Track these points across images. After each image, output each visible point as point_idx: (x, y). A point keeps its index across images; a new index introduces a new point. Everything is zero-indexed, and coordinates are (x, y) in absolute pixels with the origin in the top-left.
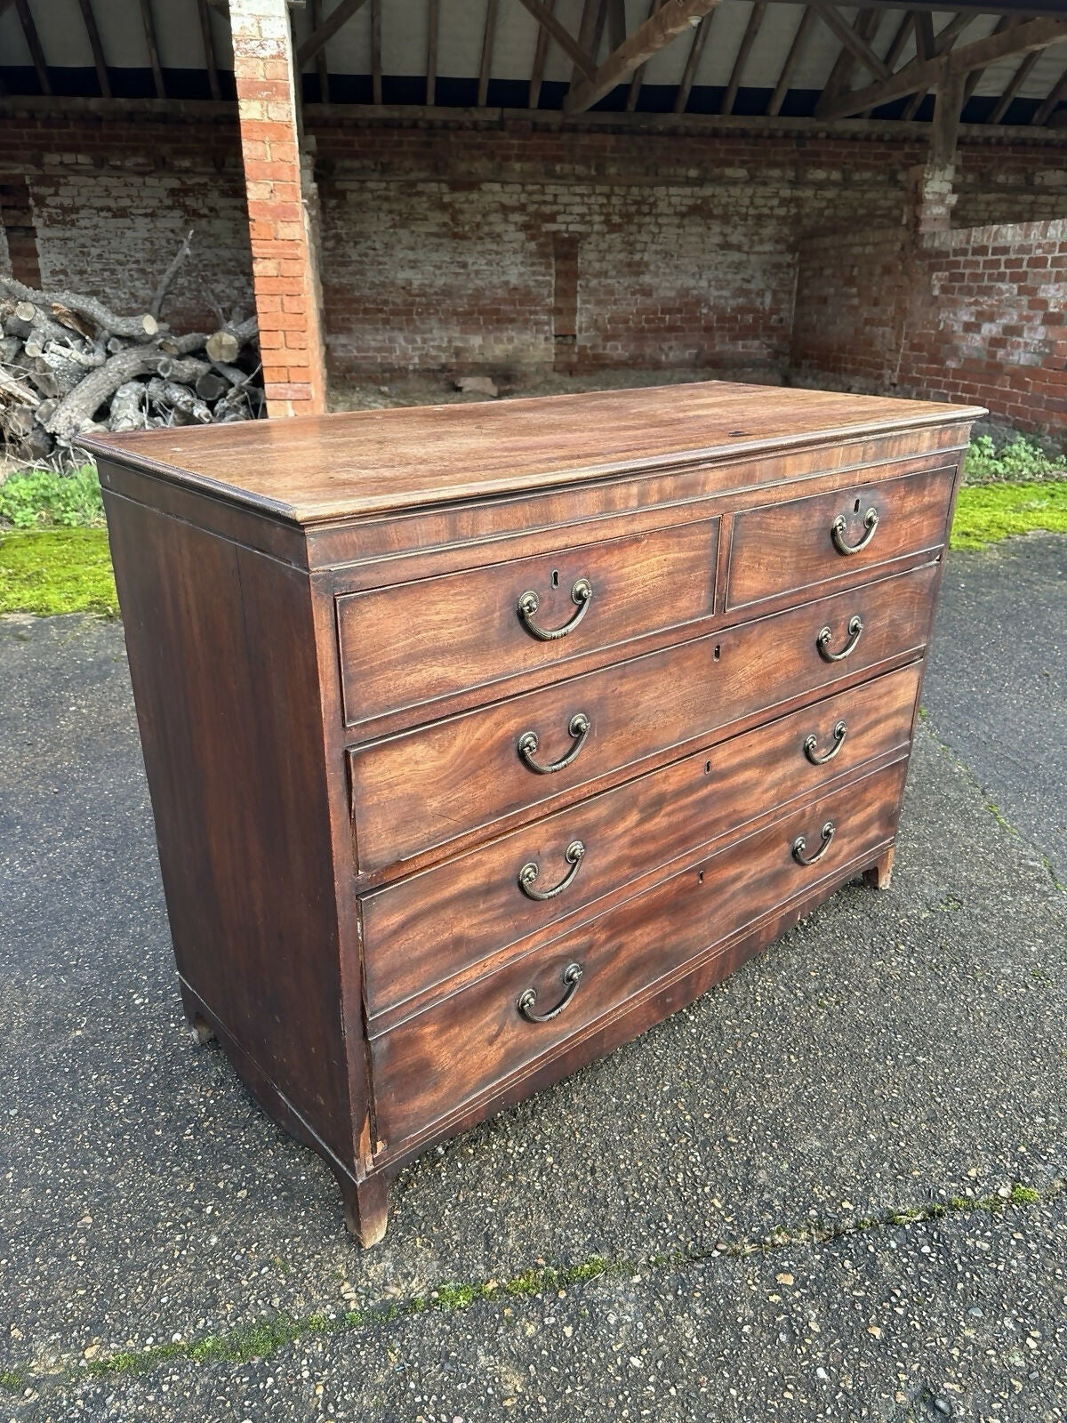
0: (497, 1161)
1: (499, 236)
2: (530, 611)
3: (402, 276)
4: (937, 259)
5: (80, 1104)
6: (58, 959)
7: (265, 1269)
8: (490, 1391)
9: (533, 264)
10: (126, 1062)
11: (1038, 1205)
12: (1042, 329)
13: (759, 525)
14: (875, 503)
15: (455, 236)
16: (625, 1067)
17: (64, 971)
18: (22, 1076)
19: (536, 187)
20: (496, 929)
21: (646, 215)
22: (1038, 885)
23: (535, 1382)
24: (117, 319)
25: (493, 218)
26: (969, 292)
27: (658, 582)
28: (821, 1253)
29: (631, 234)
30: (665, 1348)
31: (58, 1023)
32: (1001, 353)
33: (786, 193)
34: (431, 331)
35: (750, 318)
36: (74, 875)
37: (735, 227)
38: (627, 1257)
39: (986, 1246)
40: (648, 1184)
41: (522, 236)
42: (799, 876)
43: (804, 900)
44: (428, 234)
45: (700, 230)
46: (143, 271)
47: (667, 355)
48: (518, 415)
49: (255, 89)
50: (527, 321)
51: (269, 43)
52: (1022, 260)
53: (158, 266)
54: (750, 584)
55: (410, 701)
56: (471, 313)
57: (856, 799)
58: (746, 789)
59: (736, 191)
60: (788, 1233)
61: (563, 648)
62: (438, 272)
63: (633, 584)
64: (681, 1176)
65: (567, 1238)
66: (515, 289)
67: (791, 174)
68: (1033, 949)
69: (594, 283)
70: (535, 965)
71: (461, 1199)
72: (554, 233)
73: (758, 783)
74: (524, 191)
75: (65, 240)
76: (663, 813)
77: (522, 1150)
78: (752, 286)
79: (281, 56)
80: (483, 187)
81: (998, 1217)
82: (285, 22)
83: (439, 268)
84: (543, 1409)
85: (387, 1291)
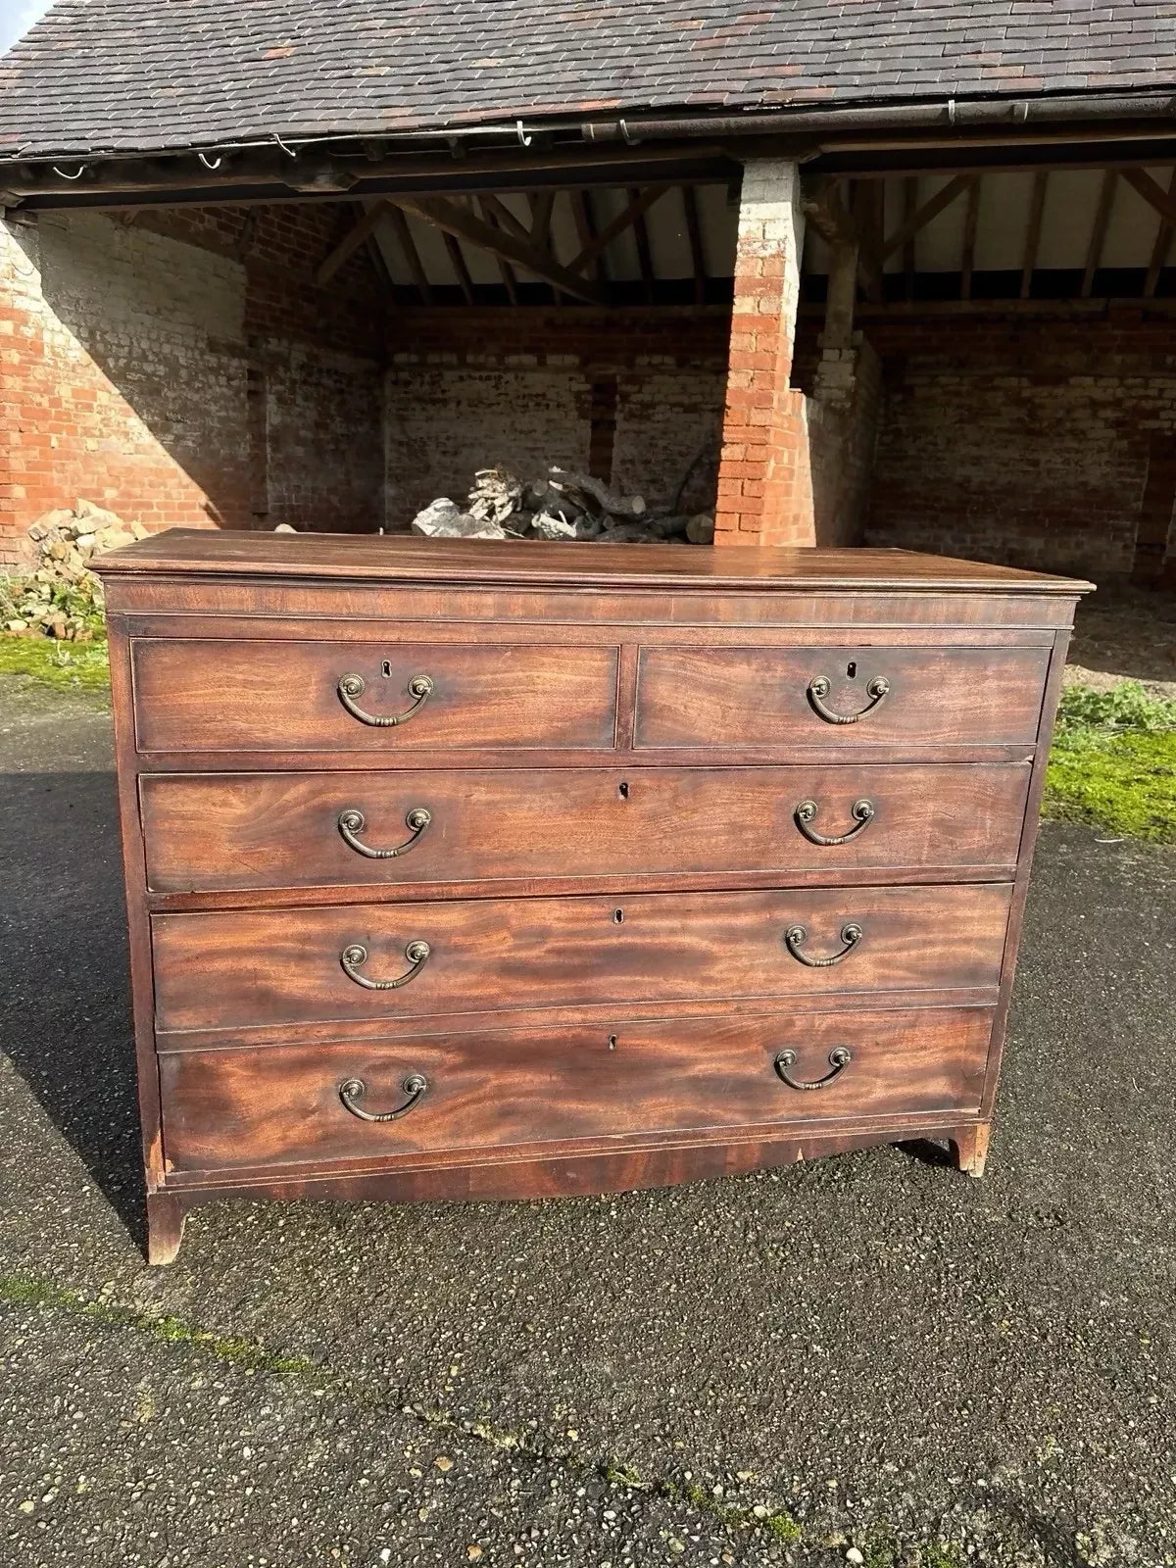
0: (314, 1250)
1: (1083, 432)
2: (352, 692)
3: (961, 472)
7: (75, 1245)
8: (123, 1408)
9: (1121, 464)
13: (682, 665)
15: (1030, 432)
19: (1138, 381)
23: (159, 1422)
24: (613, 499)
25: (1077, 414)
27: (530, 698)
30: (281, 1457)
34: (984, 531)
38: (330, 1372)
39: (680, 1548)
40: (413, 1326)
41: (1112, 433)
42: (789, 1099)
43: (805, 1135)
44: (999, 430)
49: (751, 285)
50: (1103, 526)
51: (771, 243)
54: (673, 726)
56: (1037, 514)
57: (894, 1034)
58: (682, 959)
61: (398, 738)
62: (1003, 469)
63: (494, 693)
64: (449, 1333)
65: (300, 1332)
66: (1095, 490)
68: (1104, 1304)
70: (364, 1055)
71: (256, 1265)
72: (1154, 430)
75: (638, 433)
76: (548, 947)
77: (342, 1251)
79: (780, 255)
80: (1072, 381)
81: (725, 1530)
82: (790, 223)
83: (1006, 465)
84: (143, 1444)
85: (133, 1302)
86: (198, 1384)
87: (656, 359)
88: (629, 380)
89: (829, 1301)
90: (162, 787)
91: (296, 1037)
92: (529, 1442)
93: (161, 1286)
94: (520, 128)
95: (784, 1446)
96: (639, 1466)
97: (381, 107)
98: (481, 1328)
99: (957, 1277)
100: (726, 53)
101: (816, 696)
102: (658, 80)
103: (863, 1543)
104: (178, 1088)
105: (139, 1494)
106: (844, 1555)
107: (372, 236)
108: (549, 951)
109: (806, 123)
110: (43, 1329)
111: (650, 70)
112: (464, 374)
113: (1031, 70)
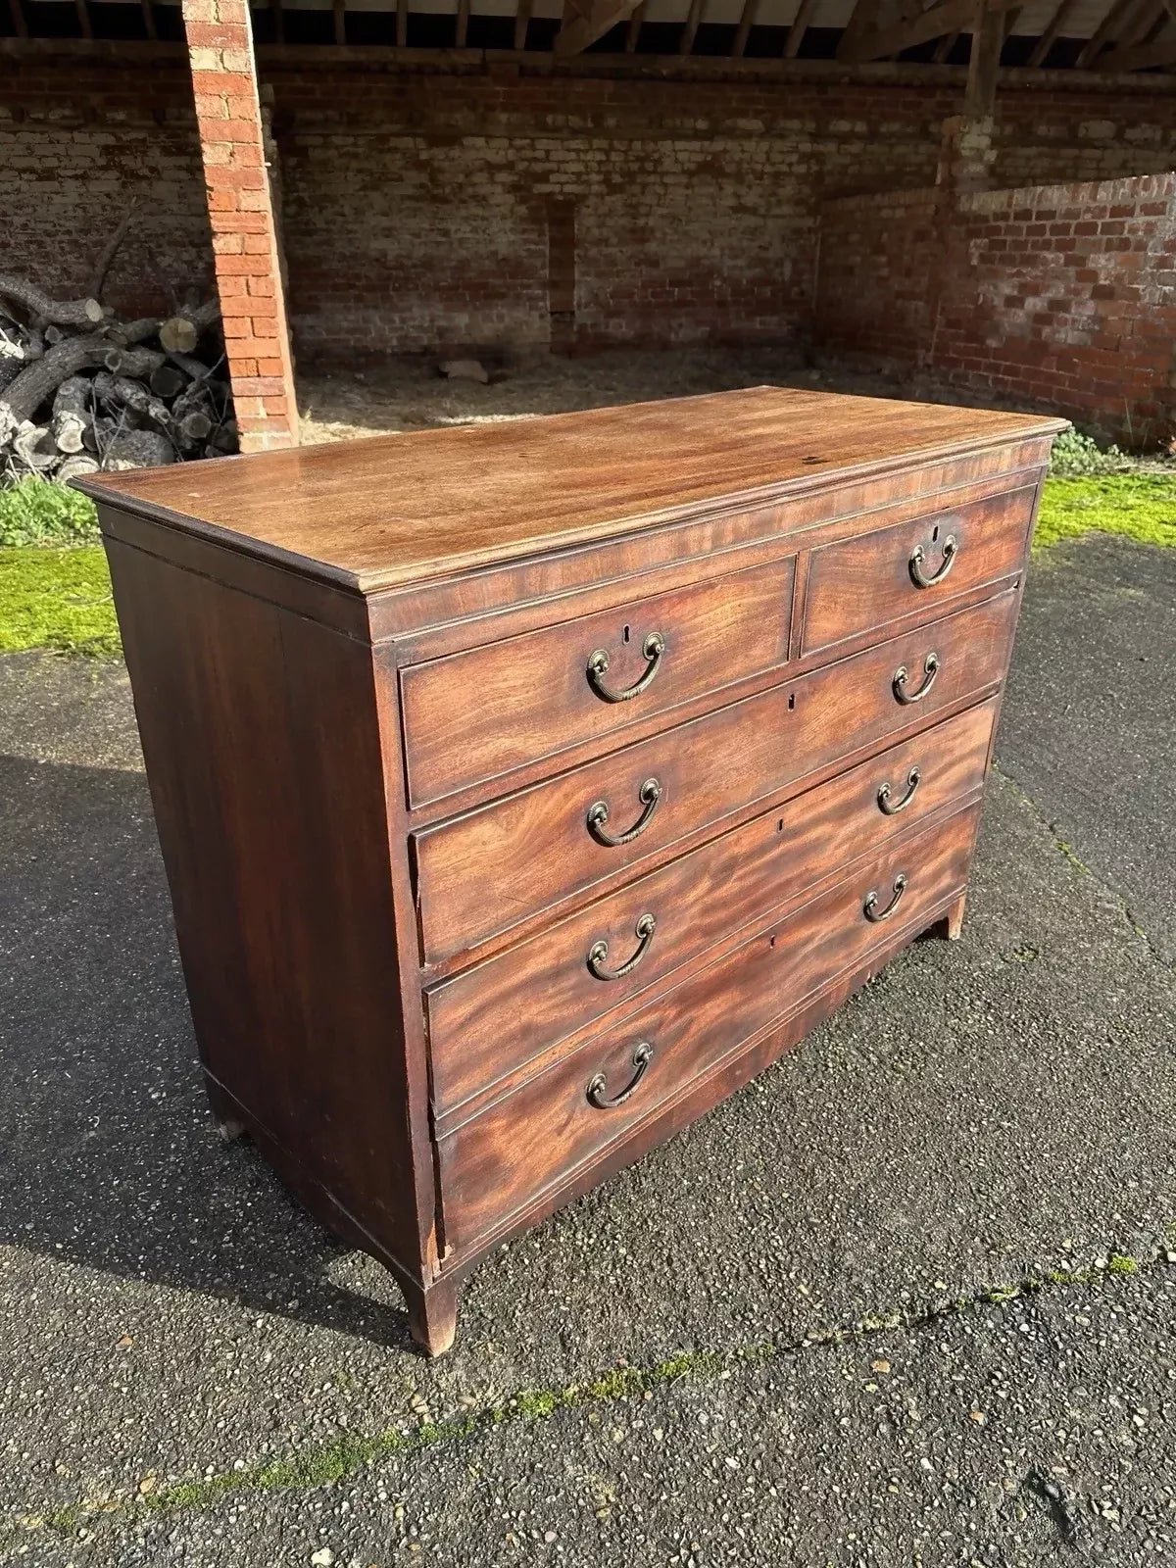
0: (566, 1255)
2: (601, 671)
3: (376, 245)
4: (976, 225)
5: (104, 1214)
6: (59, 1051)
7: (328, 1385)
8: (581, 1502)
9: (524, 231)
10: (149, 1165)
11: (1136, 1275)
12: (1091, 304)
13: (836, 560)
14: (954, 530)
15: (435, 199)
16: (694, 1145)
17: (67, 1065)
18: (35, 1185)
19: (525, 142)
20: (565, 1013)
21: (649, 173)
22: (1116, 930)
23: (628, 1489)
24: (55, 304)
26: (1009, 261)
27: (733, 630)
28: (916, 1337)
29: (634, 195)
30: (762, 1446)
31: (68, 1124)
32: (1046, 331)
33: (806, 147)
34: (410, 309)
35: (768, 291)
36: (66, 956)
37: (750, 187)
38: (713, 1352)
39: (1086, 1321)
40: (730, 1272)
42: (871, 932)
43: (873, 958)
44: (404, 198)
45: (711, 190)
46: (75, 243)
47: (677, 334)
48: (561, 436)
49: (208, 33)
50: (518, 296)
52: (1069, 226)
53: (94, 237)
54: (825, 626)
55: (476, 776)
56: (457, 288)
57: (929, 848)
58: (817, 846)
59: (750, 145)
60: (879, 1318)
61: (635, 708)
62: (416, 241)
63: (707, 634)
64: (763, 1262)
65: (648, 1334)
66: (505, 260)
67: (811, 126)
68: (1115, 1000)
69: (593, 252)
70: (605, 1047)
71: (532, 1299)
72: (547, 195)
73: (830, 838)
76: (735, 877)
77: (592, 1241)
78: (770, 254)
83: (418, 236)
85: (462, 1402)
90: (437, 841)
93: (471, 1371)
95: (1065, 1208)
98: (780, 1242)
99: (1024, 1023)
101: (918, 566)
104: (456, 1165)
106: (1166, 1261)
108: (735, 881)
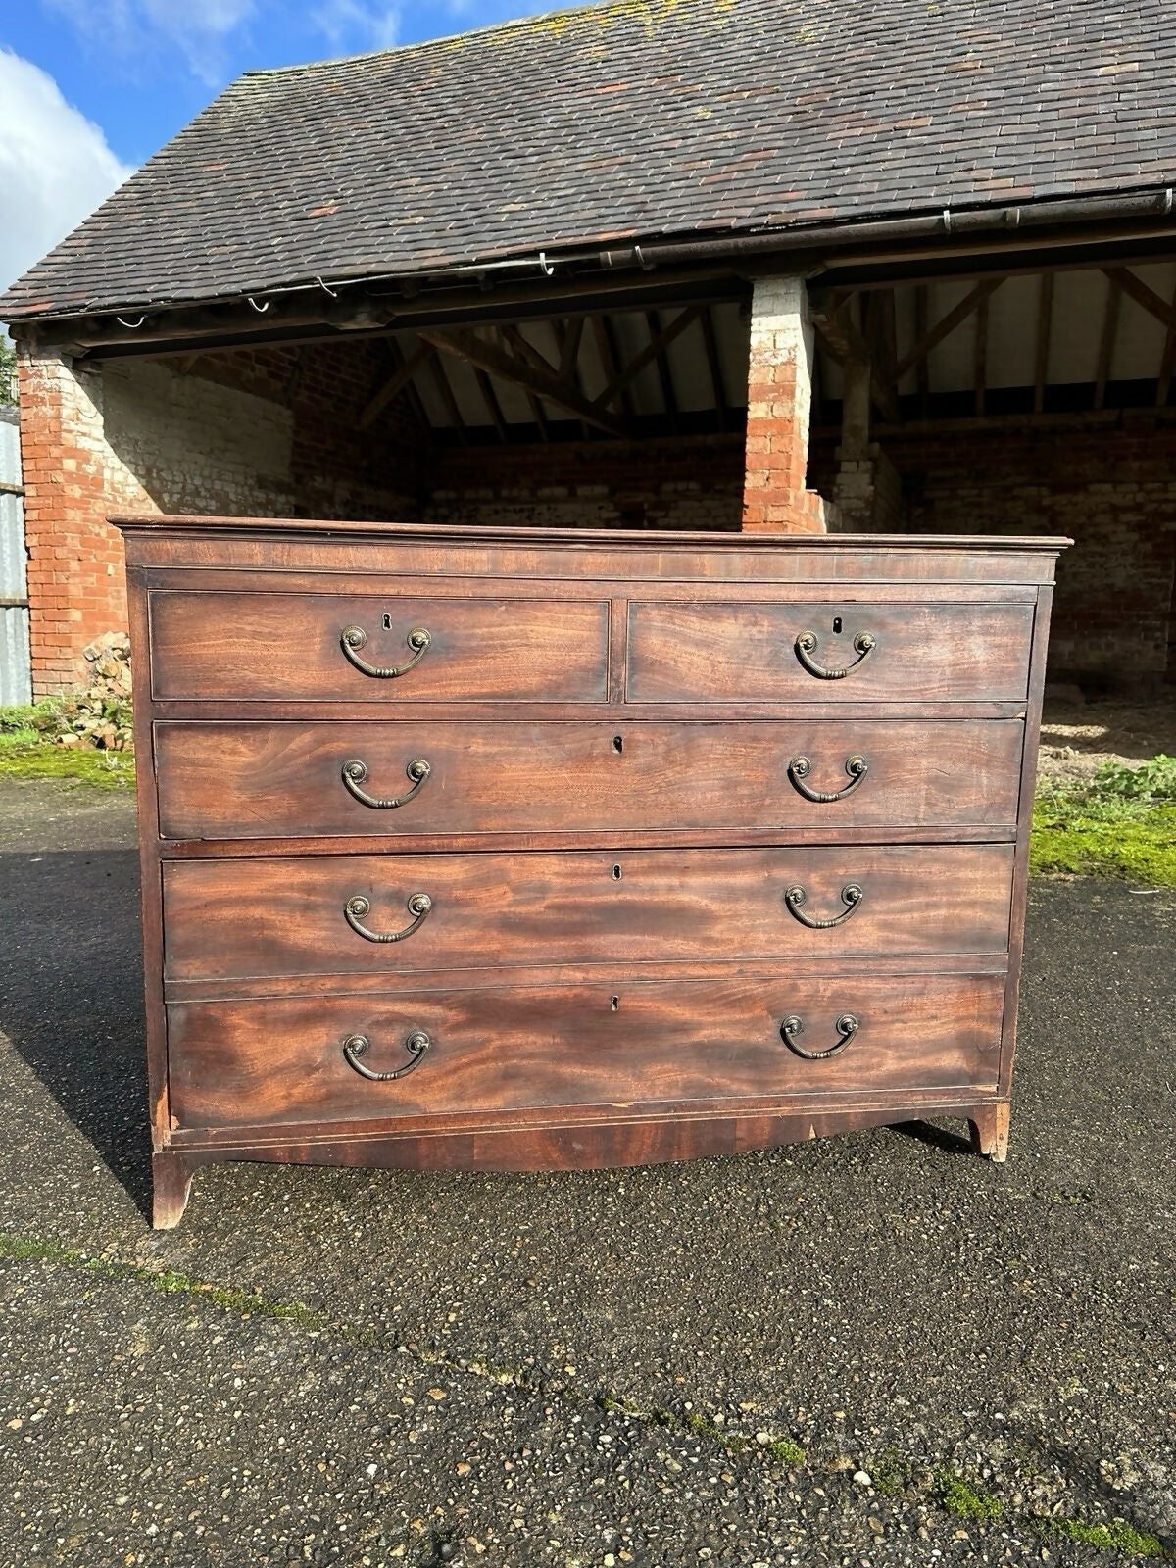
0: (317, 1219)
1: (1105, 537)
2: (353, 644)
8: (117, 1345)
13: (671, 619)
19: (1157, 485)
23: (152, 1356)
25: (1099, 519)
30: (272, 1386)
41: (1135, 537)
43: (817, 1109)
49: (765, 391)
50: (1133, 627)
51: (782, 352)
54: (664, 680)
63: (489, 647)
64: (449, 1287)
71: (258, 1230)
74: (1140, 490)
77: (346, 1220)
79: (791, 362)
80: (1093, 487)
81: (726, 1452)
82: (799, 333)
84: (134, 1374)
85: (135, 1259)
86: (194, 1325)
87: (681, 486)
88: (656, 506)
89: (842, 1263)
90: (175, 734)
91: (302, 989)
92: (525, 1378)
93: (164, 1246)
94: (542, 259)
95: (790, 1381)
96: (637, 1397)
97: (415, 250)
98: (481, 1282)
99: (977, 1244)
100: (732, 185)
101: (804, 652)
102: (670, 212)
103: (871, 1467)
104: (184, 1040)
105: (127, 1415)
106: (851, 1479)
107: (411, 384)
108: (548, 907)
109: (810, 240)
110: (44, 1281)
111: (662, 204)
112: (499, 507)
113: (1021, 181)
